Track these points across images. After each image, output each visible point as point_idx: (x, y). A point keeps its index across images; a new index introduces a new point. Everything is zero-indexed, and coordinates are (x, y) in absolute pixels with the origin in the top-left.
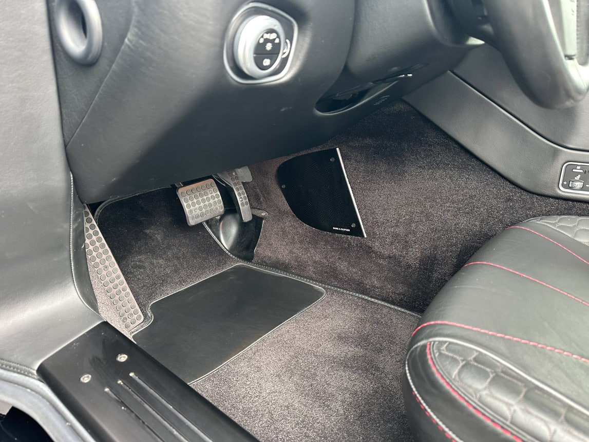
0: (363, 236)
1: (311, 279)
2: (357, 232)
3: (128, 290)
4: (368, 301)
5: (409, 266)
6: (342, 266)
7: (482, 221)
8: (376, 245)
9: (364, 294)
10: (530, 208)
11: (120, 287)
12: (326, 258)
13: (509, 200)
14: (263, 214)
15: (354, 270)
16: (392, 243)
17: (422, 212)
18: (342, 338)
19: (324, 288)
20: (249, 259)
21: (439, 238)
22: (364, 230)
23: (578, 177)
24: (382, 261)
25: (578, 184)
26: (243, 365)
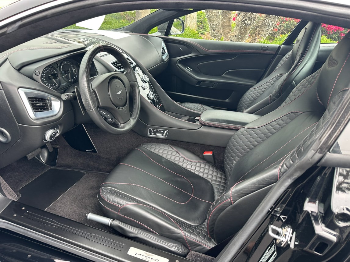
0: (97, 152)
1: (80, 169)
2: (94, 151)
3: (10, 188)
4: (101, 173)
5: (113, 160)
6: (91, 163)
7: (131, 145)
8: (102, 155)
9: (100, 171)
10: (142, 141)
11: (6, 187)
12: (85, 161)
13: (137, 139)
14: (58, 146)
15: (95, 164)
16: (106, 154)
17: (114, 144)
18: (92, 188)
19: (86, 172)
20: (54, 165)
21: (120, 151)
22: (97, 150)
23: (152, 132)
24: (104, 160)
25: (153, 134)
26: (58, 203)
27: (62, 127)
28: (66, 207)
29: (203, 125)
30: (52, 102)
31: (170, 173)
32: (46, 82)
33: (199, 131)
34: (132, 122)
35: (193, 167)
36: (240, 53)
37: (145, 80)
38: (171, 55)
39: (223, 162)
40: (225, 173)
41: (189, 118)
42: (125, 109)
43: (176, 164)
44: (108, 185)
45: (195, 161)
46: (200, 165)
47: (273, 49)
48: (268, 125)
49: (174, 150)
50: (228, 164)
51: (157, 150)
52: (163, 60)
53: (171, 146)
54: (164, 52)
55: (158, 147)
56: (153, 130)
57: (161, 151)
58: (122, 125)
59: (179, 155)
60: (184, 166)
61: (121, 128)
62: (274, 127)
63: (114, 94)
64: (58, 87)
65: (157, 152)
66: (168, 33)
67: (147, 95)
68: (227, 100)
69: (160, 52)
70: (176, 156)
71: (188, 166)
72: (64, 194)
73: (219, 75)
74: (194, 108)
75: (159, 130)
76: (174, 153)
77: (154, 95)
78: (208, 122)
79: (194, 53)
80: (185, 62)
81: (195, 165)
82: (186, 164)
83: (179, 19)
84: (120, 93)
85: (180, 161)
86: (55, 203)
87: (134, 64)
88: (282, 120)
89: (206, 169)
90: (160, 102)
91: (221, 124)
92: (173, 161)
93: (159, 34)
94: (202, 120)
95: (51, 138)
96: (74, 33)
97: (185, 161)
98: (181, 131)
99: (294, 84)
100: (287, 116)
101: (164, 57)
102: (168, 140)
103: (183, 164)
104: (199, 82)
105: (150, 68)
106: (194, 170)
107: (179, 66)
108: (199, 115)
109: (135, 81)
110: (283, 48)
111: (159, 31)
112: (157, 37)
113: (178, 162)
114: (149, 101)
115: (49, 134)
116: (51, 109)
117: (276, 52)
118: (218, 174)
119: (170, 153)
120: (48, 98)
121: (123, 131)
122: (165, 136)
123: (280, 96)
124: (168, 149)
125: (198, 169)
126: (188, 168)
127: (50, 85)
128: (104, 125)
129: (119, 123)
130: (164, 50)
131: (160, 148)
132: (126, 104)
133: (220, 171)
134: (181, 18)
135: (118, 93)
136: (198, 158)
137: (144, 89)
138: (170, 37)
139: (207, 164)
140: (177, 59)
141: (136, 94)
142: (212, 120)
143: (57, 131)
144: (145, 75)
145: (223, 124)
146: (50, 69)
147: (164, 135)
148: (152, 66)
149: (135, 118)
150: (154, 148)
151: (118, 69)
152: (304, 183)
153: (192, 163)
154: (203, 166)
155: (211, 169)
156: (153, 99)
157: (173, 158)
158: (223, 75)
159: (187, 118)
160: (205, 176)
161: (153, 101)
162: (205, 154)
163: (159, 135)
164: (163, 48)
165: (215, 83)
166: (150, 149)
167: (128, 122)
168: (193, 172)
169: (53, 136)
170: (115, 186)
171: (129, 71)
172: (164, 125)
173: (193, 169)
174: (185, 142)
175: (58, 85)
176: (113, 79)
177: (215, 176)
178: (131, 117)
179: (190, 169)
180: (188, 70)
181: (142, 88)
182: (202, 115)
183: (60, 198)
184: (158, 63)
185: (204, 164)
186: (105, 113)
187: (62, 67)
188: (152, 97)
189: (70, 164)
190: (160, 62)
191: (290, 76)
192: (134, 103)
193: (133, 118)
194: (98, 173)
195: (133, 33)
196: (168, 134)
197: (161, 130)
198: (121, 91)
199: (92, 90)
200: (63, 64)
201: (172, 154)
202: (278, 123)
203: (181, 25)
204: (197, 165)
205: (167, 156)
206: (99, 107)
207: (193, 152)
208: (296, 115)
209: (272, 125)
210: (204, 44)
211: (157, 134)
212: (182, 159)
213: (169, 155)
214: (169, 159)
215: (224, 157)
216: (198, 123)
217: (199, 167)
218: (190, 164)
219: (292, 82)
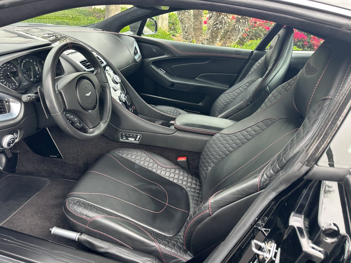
0: (62, 158)
1: (43, 176)
2: (60, 157)
4: (67, 181)
5: (80, 167)
6: (56, 170)
7: (100, 150)
8: (68, 161)
9: (66, 179)
10: (113, 146)
12: (49, 168)
13: (107, 143)
14: (18, 152)
15: (61, 171)
16: (73, 160)
17: (81, 149)
18: (56, 197)
19: (49, 179)
20: (14, 172)
21: (88, 157)
22: (62, 156)
23: (124, 136)
24: (70, 166)
25: (125, 138)
26: (17, 216)
27: (23, 132)
28: (26, 219)
29: (178, 129)
30: (11, 104)
31: (143, 181)
32: (5, 81)
33: (174, 135)
34: (103, 126)
35: (167, 173)
36: (214, 57)
37: (116, 81)
38: (144, 56)
39: (198, 168)
40: (200, 179)
41: (164, 122)
42: (95, 111)
43: (149, 171)
44: (75, 195)
45: (170, 167)
46: (175, 172)
47: (246, 54)
48: (244, 131)
49: (147, 156)
50: (203, 170)
51: (129, 156)
52: (135, 60)
53: (144, 151)
54: (136, 52)
55: (130, 153)
56: (125, 134)
57: (133, 157)
58: (91, 130)
59: (153, 161)
60: (158, 172)
61: (90, 133)
62: (250, 133)
63: (82, 95)
64: (18, 87)
65: (129, 158)
66: (140, 32)
67: (119, 97)
68: (200, 104)
69: (132, 52)
70: (150, 162)
71: (162, 172)
72: (25, 205)
73: (192, 78)
74: (167, 111)
75: (132, 135)
76: (148, 159)
77: (126, 97)
78: (183, 127)
79: (167, 54)
80: (158, 63)
81: (169, 171)
82: (160, 171)
83: (152, 19)
84: (89, 94)
85: (154, 167)
86: (14, 216)
87: (105, 63)
88: (257, 126)
89: (181, 175)
90: (132, 104)
91: (197, 129)
92: (147, 167)
93: (131, 33)
94: (177, 125)
95: (9, 144)
96: (38, 28)
97: (159, 167)
98: (155, 135)
99: (267, 89)
100: (263, 123)
101: (136, 57)
102: (141, 145)
103: (157, 170)
104: (173, 84)
105: (122, 68)
106: (168, 177)
107: (152, 67)
108: (174, 119)
109: (106, 82)
110: (256, 53)
111: (131, 30)
112: (129, 36)
113: (151, 168)
114: (120, 103)
115: (6, 140)
116: (9, 112)
117: (249, 57)
118: (193, 181)
119: (143, 159)
120: (6, 99)
121: (93, 136)
122: (138, 141)
123: (254, 101)
124: (141, 155)
125: (172, 175)
126: (162, 175)
127: (9, 84)
128: (71, 130)
129: (88, 128)
130: (137, 50)
131: (133, 153)
132: (96, 106)
133: (195, 177)
134: (154, 18)
135: (87, 95)
136: (172, 164)
137: (115, 91)
138: (143, 37)
139: (181, 170)
140: (150, 60)
141: (107, 96)
142: (187, 125)
143: (16, 136)
144: (117, 76)
145: (198, 129)
146: (8, 66)
147: (137, 139)
148: (124, 66)
149: (106, 122)
150: (126, 154)
151: (87, 68)
152: (288, 196)
153: (166, 170)
154: (177, 172)
155: (186, 175)
156: (126, 101)
157: (146, 164)
158: (196, 78)
159: (161, 122)
160: (180, 182)
161: (125, 103)
162: (179, 159)
163: (132, 140)
164: (135, 48)
165: (188, 86)
166: (122, 155)
167: (98, 126)
168: (168, 178)
169: (11, 142)
170: (82, 196)
171: (99, 71)
172: (137, 129)
173: (168, 175)
174: (159, 147)
175: (18, 85)
176: (81, 80)
177: (190, 182)
178: (101, 121)
179: (164, 175)
180: (162, 72)
181: (114, 89)
182: (177, 119)
183: (20, 209)
184: (130, 63)
185: (179, 170)
186: (72, 117)
187: (24, 64)
188: (124, 99)
189: (32, 171)
190: (132, 63)
191: (264, 82)
192: (104, 106)
193: (104, 122)
194: (63, 180)
195: (103, 31)
196: (141, 139)
197: (134, 135)
198: (90, 93)
199: (58, 91)
200: (24, 62)
201: (146, 160)
202: (254, 129)
203: (154, 25)
204: (172, 171)
205: (140, 162)
206: (65, 111)
207: (167, 158)
208: (272, 122)
209: (248, 131)
210: (177, 46)
211: (129, 139)
212: (156, 165)
213: (142, 161)
214: (142, 165)
215: (199, 163)
216: (172, 127)
217: (174, 173)
218: (165, 170)
219: (266, 87)
